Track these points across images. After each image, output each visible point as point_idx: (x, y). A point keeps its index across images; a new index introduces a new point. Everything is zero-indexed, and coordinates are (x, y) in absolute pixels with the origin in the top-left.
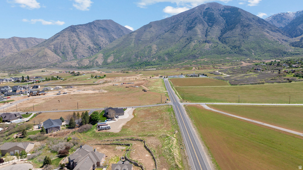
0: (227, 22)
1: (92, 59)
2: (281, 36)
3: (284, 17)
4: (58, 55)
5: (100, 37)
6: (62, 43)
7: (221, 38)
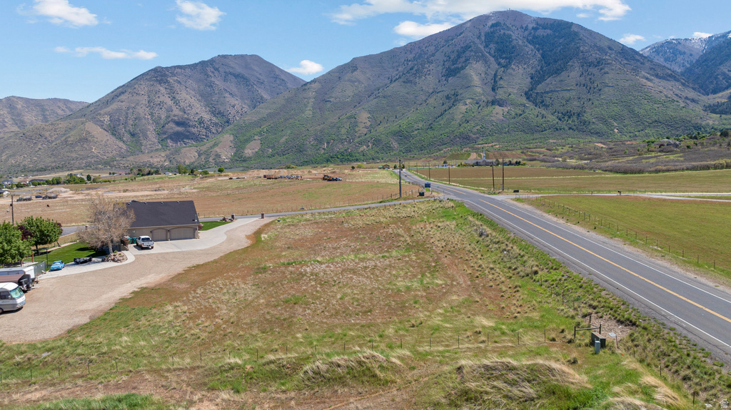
0: (543, 56)
1: (204, 148)
2: (680, 90)
3: (680, 48)
4: (120, 139)
5: (227, 95)
6: (131, 110)
7: (531, 95)
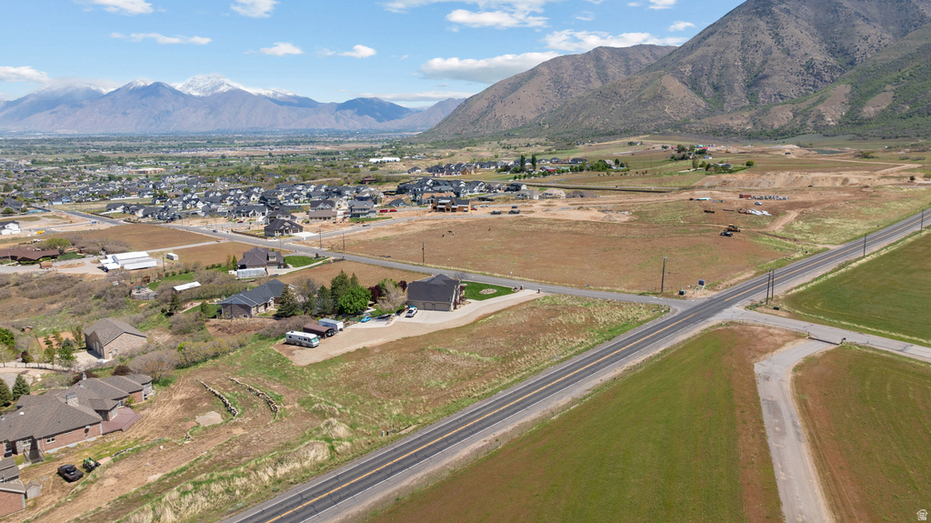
1: (803, 106)
4: (700, 94)
6: (719, 56)
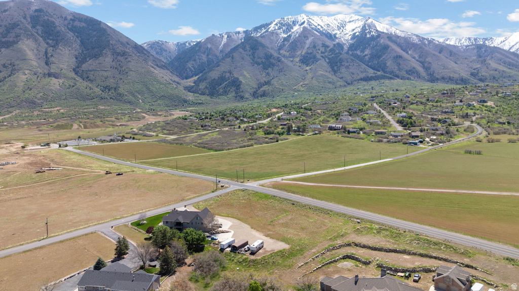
2: (170, 75)
3: (163, 47)
7: (78, 71)
